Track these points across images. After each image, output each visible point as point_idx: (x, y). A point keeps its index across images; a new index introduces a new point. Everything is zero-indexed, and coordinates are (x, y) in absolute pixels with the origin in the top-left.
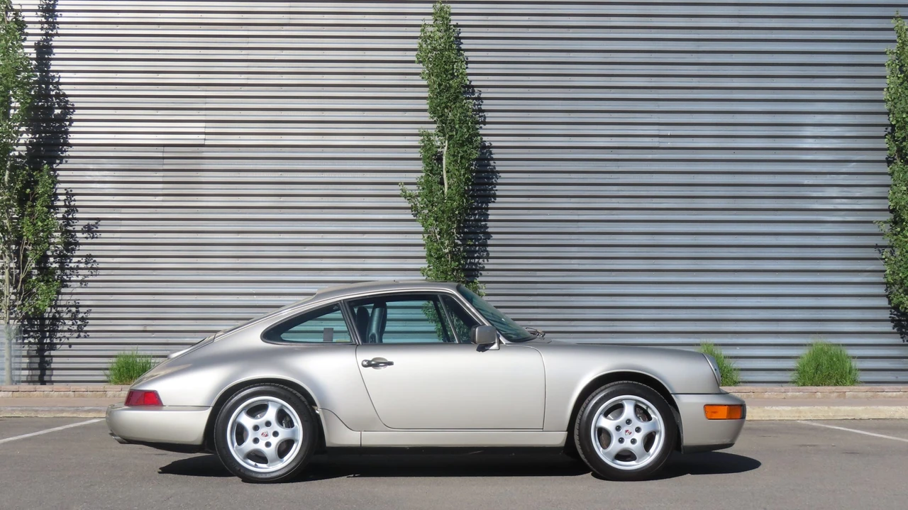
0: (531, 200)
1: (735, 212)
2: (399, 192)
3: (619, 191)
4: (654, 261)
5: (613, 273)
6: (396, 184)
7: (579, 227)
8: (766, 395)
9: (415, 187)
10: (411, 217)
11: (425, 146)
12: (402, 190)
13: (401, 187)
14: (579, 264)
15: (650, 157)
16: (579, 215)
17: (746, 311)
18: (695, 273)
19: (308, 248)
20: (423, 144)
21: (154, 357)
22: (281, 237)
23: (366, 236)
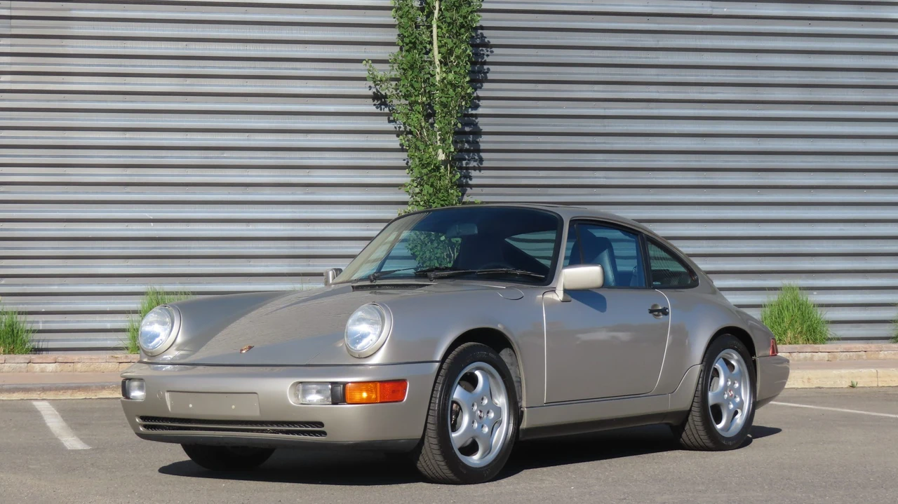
0: (541, 86)
1: (811, 106)
2: (365, 74)
3: (658, 75)
4: (705, 173)
5: (652, 190)
6: (360, 61)
7: (605, 126)
8: (882, 355)
9: (386, 66)
10: (373, 109)
11: (399, 9)
12: (369, 70)
13: (368, 67)
14: (606, 178)
15: (699, 27)
16: (605, 109)
17: (825, 242)
18: (759, 191)
19: (227, 154)
20: (397, 5)
21: (20, 313)
22: (188, 137)
23: (310, 136)
